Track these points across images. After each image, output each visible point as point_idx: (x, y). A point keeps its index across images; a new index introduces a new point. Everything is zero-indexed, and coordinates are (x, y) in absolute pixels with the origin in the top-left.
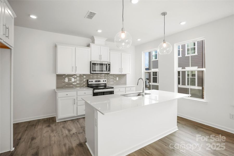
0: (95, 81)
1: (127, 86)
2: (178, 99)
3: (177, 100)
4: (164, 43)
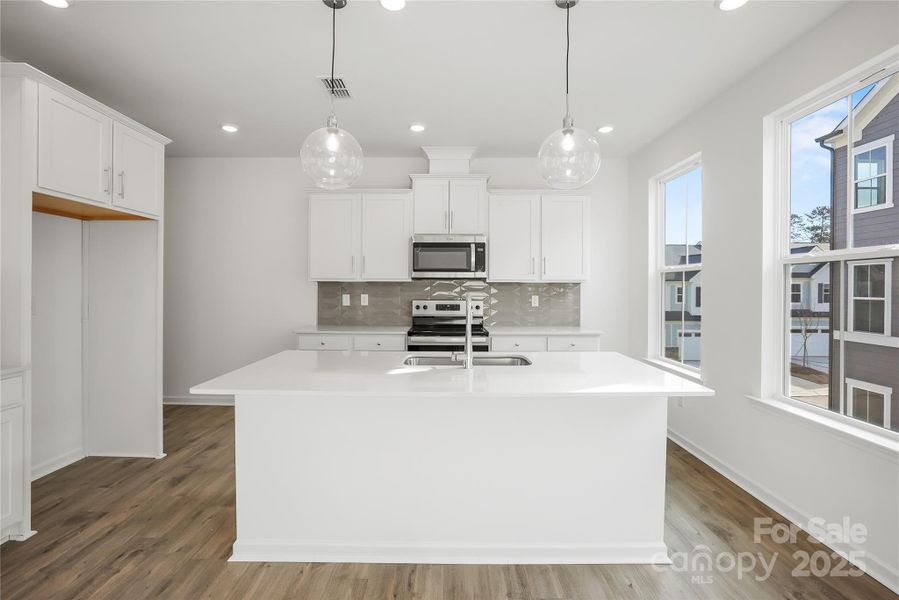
0: (437, 306)
1: (582, 331)
2: (669, 398)
3: (666, 399)
4: (565, 132)
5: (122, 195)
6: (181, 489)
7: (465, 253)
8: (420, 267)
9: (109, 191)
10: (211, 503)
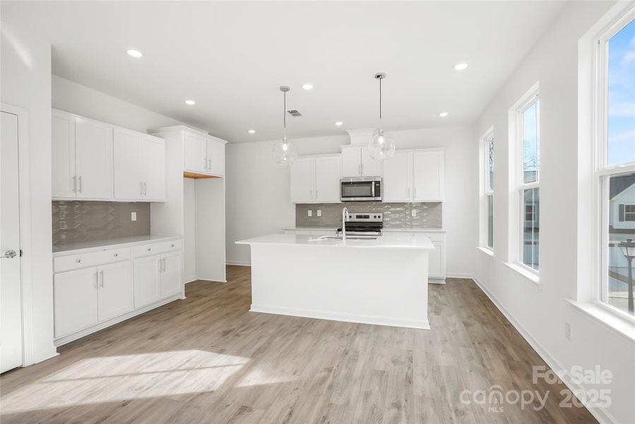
0: (357, 216)
1: (443, 230)
5: (210, 168)
6: (234, 292)
7: (369, 187)
8: (346, 195)
9: (206, 168)
10: (245, 296)
